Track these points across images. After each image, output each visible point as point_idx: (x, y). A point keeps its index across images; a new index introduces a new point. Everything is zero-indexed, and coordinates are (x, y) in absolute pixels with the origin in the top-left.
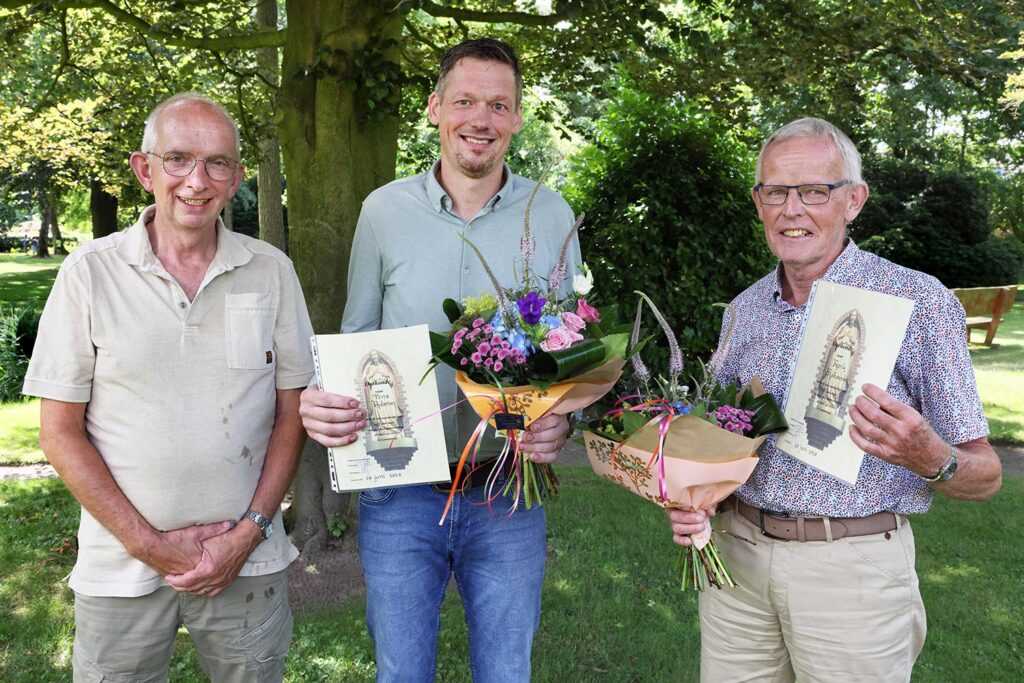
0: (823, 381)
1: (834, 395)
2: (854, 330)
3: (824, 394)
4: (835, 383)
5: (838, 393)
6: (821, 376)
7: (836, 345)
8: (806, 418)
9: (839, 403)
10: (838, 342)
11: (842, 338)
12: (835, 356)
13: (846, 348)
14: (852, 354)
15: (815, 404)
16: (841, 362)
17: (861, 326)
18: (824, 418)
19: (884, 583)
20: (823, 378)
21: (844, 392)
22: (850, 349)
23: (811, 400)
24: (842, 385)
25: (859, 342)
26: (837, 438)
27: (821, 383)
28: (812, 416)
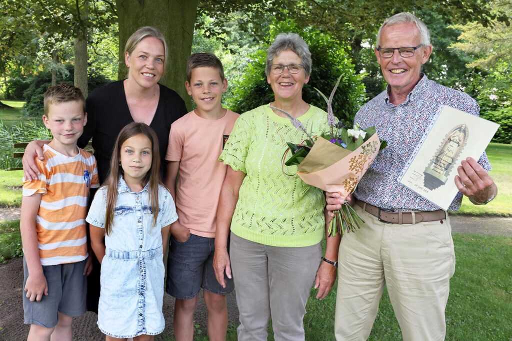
0: (439, 157)
1: (444, 164)
2: (462, 134)
3: (438, 163)
4: (446, 159)
5: (446, 164)
6: (438, 154)
7: (450, 140)
8: (425, 173)
9: (446, 169)
10: (452, 139)
11: (454, 137)
12: (448, 145)
13: (456, 142)
14: (459, 146)
15: (432, 167)
16: (451, 149)
17: (466, 133)
18: (436, 175)
19: (439, 245)
20: (439, 155)
21: (450, 164)
22: (458, 143)
23: (430, 165)
24: (450, 161)
25: (464, 141)
26: (441, 186)
27: (437, 157)
28: (428, 172)
